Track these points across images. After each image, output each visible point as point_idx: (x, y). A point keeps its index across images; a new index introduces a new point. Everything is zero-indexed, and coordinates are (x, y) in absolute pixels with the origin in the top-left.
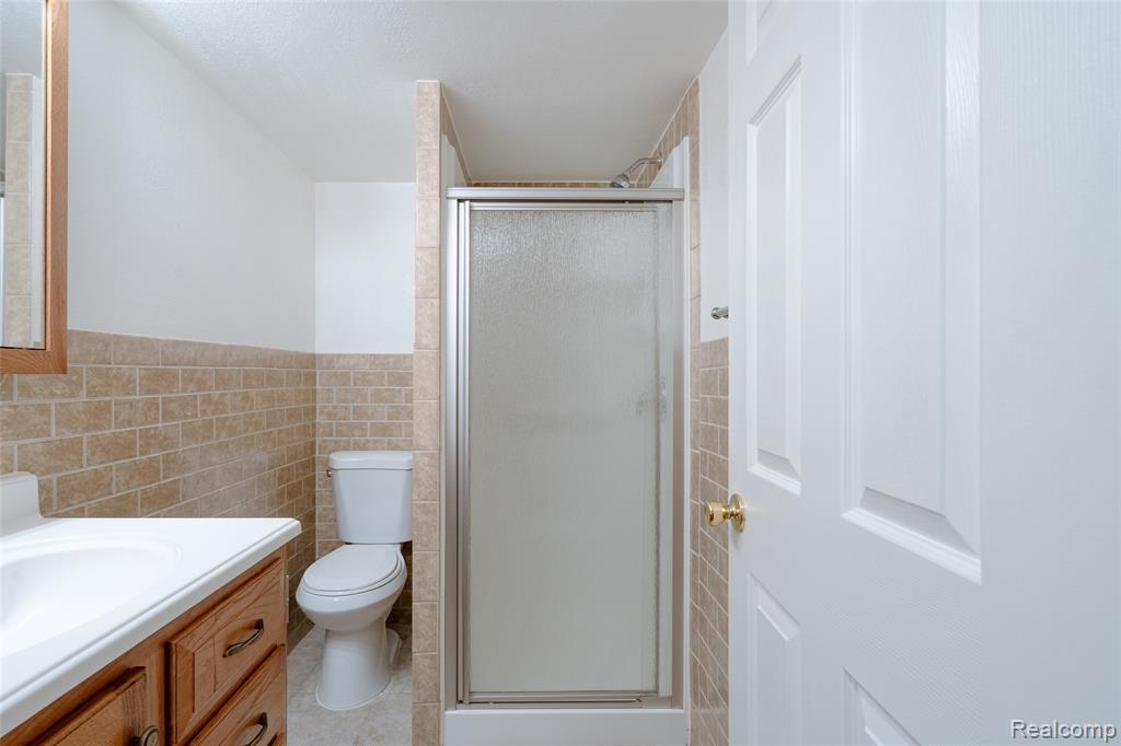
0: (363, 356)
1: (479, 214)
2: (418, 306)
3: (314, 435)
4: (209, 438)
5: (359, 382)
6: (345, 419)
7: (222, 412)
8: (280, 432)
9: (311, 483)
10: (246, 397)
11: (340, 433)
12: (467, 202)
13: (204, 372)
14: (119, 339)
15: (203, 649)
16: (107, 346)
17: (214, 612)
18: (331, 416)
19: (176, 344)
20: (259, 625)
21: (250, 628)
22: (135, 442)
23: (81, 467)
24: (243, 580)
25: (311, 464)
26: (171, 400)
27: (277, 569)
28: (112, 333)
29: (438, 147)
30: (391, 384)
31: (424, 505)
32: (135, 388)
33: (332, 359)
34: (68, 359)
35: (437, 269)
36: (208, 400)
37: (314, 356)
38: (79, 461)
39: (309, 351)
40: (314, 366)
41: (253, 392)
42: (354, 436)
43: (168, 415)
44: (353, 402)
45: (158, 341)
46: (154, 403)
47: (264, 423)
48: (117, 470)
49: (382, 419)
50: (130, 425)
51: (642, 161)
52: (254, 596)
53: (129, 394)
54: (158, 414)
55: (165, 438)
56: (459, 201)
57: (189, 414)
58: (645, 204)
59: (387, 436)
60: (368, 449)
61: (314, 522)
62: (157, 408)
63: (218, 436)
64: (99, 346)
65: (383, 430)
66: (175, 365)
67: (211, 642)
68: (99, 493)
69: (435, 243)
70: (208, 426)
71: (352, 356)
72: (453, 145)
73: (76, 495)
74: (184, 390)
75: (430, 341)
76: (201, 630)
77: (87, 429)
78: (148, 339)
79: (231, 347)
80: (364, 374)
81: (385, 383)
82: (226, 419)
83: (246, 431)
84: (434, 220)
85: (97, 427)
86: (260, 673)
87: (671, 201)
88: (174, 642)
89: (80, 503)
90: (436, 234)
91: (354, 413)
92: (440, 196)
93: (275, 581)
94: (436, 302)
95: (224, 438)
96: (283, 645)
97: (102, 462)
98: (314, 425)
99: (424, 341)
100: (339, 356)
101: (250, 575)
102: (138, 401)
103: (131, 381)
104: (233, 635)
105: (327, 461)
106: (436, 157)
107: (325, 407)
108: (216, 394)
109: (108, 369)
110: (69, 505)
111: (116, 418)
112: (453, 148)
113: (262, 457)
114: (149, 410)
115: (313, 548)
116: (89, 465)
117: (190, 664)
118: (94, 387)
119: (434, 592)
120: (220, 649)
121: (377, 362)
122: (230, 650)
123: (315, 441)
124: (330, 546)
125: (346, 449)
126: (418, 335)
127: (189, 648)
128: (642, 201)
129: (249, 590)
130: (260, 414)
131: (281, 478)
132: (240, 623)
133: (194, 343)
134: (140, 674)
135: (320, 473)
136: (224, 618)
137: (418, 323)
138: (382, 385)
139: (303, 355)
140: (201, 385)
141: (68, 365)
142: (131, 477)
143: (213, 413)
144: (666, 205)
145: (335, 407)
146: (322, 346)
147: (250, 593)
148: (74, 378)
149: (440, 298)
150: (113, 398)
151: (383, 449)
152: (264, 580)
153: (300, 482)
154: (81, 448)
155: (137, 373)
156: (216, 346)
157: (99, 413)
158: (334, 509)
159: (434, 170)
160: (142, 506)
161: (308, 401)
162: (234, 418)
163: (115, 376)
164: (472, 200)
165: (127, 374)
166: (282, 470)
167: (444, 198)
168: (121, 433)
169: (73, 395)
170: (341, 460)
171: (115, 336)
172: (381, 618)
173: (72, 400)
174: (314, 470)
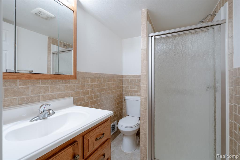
0: (132, 75)
1: (157, 39)
2: (142, 63)
3: (122, 92)
4: (102, 92)
5: (131, 81)
6: (128, 89)
7: (104, 87)
8: (115, 91)
9: (122, 102)
10: (109, 84)
11: (127, 92)
12: (154, 37)
13: (101, 79)
14: (86, 73)
15: (91, 138)
16: (84, 74)
17: (93, 130)
18: (125, 88)
19: (96, 74)
20: (103, 134)
21: (101, 134)
22: (89, 92)
23: (80, 96)
24: (101, 124)
25: (122, 98)
26: (95, 84)
27: (108, 122)
28: (85, 72)
29: (146, 25)
30: (138, 81)
31: (143, 110)
32: (89, 82)
33: (126, 76)
34: (77, 77)
35: (146, 54)
36: (102, 84)
37: (122, 75)
38: (80, 95)
39: (121, 75)
40: (122, 78)
41: (110, 83)
42: (130, 92)
43: (95, 87)
44: (130, 85)
45: (93, 73)
46: (92, 85)
47: (112, 89)
48: (86, 97)
49: (136, 89)
50: (88, 89)
51: (208, 16)
52: (103, 127)
53: (88, 83)
54: (93, 87)
55: (94, 92)
56: (152, 37)
57: (98, 87)
58: (210, 27)
59: (137, 93)
60: (132, 96)
61: (122, 110)
62: (93, 86)
63: (103, 92)
64: (83, 74)
65: (136, 92)
66: (96, 78)
67: (92, 137)
68: (83, 101)
69: (146, 48)
70: (102, 89)
71: (130, 75)
72: (150, 23)
73: (79, 101)
74: (97, 83)
75: (145, 71)
76: (91, 134)
77: (81, 90)
78: (91, 73)
79: (106, 74)
80: (132, 79)
81: (137, 81)
82: (105, 88)
83: (109, 91)
84: (145, 43)
85: (83, 89)
86: (104, 144)
87: (220, 24)
88: (84, 136)
89: (80, 103)
90: (146, 45)
91: (130, 87)
92: (147, 36)
93: (107, 125)
94: (146, 62)
95: (105, 92)
96: (110, 139)
97: (84, 96)
98: (122, 90)
99: (143, 71)
100: (127, 75)
101: (102, 123)
102: (89, 84)
103: (88, 81)
104: (98, 136)
105: (124, 98)
106: (146, 27)
107: (124, 86)
108: (103, 83)
109: (84, 78)
110: (78, 103)
111: (86, 87)
112: (150, 24)
113: (112, 96)
114: (91, 86)
115: (122, 115)
116: (81, 96)
117: (88, 141)
118: (82, 82)
119: (145, 132)
120: (95, 138)
121: (135, 77)
122: (97, 139)
123: (122, 93)
124: (125, 115)
125: (128, 95)
126: (142, 70)
127: (87, 138)
128: (208, 26)
129: (101, 126)
130: (112, 87)
131: (115, 100)
132: (99, 133)
133: (99, 73)
134: (76, 143)
135: (123, 100)
136: (95, 132)
137: (142, 67)
138: (136, 82)
139: (120, 75)
140: (100, 81)
141: (77, 78)
142: (88, 99)
143: (102, 87)
144: (218, 26)
145: (126, 86)
146: (124, 74)
147: (102, 127)
148: (79, 80)
149: (147, 61)
150: (85, 84)
151: (136, 96)
152: (105, 124)
153: (119, 102)
154: (80, 93)
155: (89, 79)
156: (103, 74)
157: (83, 86)
158: (126, 108)
159: (145, 30)
160: (90, 104)
161: (121, 85)
162: (107, 88)
163: (86, 80)
164: (155, 36)
165: (88, 79)
166: (116, 99)
167: (148, 37)
168: (87, 90)
169: (79, 83)
170: (127, 98)
171: (86, 72)
172: (134, 134)
173: (79, 84)
174: (122, 99)
